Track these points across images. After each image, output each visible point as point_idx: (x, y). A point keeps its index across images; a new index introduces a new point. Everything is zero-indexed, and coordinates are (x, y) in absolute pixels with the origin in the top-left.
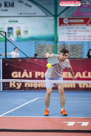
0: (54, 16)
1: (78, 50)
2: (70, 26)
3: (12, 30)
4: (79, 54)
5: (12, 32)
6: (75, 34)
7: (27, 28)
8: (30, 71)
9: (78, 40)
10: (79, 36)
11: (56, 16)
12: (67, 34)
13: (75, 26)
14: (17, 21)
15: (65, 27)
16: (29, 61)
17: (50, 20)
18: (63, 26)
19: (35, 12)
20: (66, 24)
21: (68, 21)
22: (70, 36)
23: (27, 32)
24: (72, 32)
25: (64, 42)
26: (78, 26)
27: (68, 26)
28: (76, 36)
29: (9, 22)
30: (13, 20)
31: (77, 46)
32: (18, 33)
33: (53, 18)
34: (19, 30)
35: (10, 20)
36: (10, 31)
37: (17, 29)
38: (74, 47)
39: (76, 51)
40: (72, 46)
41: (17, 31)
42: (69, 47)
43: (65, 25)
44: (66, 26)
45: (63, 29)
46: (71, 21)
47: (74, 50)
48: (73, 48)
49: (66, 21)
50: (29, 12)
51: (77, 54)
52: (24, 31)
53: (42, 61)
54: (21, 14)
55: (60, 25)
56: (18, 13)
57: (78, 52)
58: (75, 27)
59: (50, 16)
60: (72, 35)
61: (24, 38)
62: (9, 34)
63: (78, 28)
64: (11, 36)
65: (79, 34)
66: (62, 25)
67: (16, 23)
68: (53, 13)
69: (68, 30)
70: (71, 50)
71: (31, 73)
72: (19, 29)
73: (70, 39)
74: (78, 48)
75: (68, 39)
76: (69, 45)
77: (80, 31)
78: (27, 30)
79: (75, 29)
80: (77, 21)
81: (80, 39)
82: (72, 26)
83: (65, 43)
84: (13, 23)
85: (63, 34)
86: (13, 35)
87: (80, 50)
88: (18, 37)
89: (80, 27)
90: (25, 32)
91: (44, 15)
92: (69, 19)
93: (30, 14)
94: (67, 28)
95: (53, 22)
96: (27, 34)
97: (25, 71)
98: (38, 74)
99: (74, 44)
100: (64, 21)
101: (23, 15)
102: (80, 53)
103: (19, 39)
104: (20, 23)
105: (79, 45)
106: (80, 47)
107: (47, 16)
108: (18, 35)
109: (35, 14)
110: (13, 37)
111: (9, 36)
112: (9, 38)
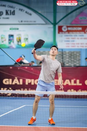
0: (52, 24)
1: (76, 57)
2: (69, 33)
3: (13, 37)
4: (77, 61)
5: (13, 39)
6: (73, 41)
7: (28, 35)
8: (21, 79)
9: (76, 48)
10: (77, 44)
11: (55, 24)
12: (65, 41)
13: (73, 33)
14: (18, 29)
15: (63, 35)
16: (20, 69)
17: (49, 28)
18: (62, 33)
19: (35, 20)
20: (65, 32)
21: (66, 29)
22: (68, 44)
23: (27, 39)
24: (70, 40)
25: (62, 50)
26: (77, 33)
27: (67, 34)
28: (74, 44)
29: (10, 29)
30: (14, 28)
31: (75, 53)
32: (18, 40)
33: (52, 26)
34: (19, 38)
35: (11, 28)
36: (11, 38)
37: (18, 37)
38: (73, 54)
39: (74, 58)
40: (70, 53)
41: (18, 39)
42: (68, 54)
43: (63, 33)
44: (65, 33)
45: (62, 36)
46: (69, 29)
47: (72, 57)
48: (71, 55)
49: (65, 29)
50: (29, 20)
51: (75, 61)
53: (32, 69)
54: (22, 21)
55: (59, 33)
56: (19, 21)
57: (76, 59)
58: (73, 35)
59: (49, 24)
60: (70, 42)
62: (10, 41)
63: (77, 36)
64: (12, 43)
65: (77, 41)
66: (60, 33)
67: (17, 30)
68: (52, 21)
69: (67, 37)
70: (69, 57)
71: (21, 80)
72: (20, 36)
73: (68, 46)
74: (76, 55)
75: (66, 46)
76: (67, 52)
77: (78, 38)
78: (27, 37)
79: (73, 37)
80: (75, 29)
81: (78, 46)
82: (71, 34)
83: (64, 50)
84: (14, 30)
85: (62, 41)
86: (13, 42)
87: (78, 57)
88: (18, 44)
89: (78, 35)
90: (25, 39)
91: (44, 23)
92: (68, 27)
93: (30, 22)
94: (65, 36)
95: (52, 30)
96: (28, 41)
97: (16, 78)
98: (28, 81)
99: (72, 51)
100: (63, 29)
101: (23, 23)
102: (78, 59)
103: (19, 46)
104: (20, 31)
105: (77, 53)
106: (78, 54)
107: (46, 24)
108: (18, 42)
109: (35, 22)
110: (14, 44)
111: (10, 43)
112: (10, 45)
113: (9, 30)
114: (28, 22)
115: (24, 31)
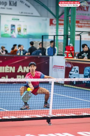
3: (15, 27)
5: (14, 29)
7: (26, 26)
13: (61, 26)
14: (19, 20)
17: (43, 20)
18: (53, 26)
19: (32, 12)
20: (55, 25)
23: (26, 29)
29: (13, 19)
30: (15, 18)
32: (19, 30)
34: (19, 28)
35: (13, 18)
37: (18, 27)
41: (18, 29)
43: (53, 25)
45: (52, 28)
50: (28, 12)
52: (24, 29)
55: (50, 25)
56: (20, 12)
61: (23, 35)
62: (12, 31)
64: (13, 33)
66: (52, 25)
67: (18, 21)
78: (26, 28)
79: (61, 29)
82: (59, 26)
84: (15, 21)
86: (15, 32)
88: (19, 34)
91: (39, 15)
93: (29, 13)
96: (26, 31)
100: (53, 22)
101: (23, 14)
103: (19, 36)
104: (21, 21)
108: (19, 32)
109: (32, 14)
110: (15, 34)
111: (12, 33)
112: (12, 35)
113: (11, 20)
114: (26, 13)
115: (23, 22)
